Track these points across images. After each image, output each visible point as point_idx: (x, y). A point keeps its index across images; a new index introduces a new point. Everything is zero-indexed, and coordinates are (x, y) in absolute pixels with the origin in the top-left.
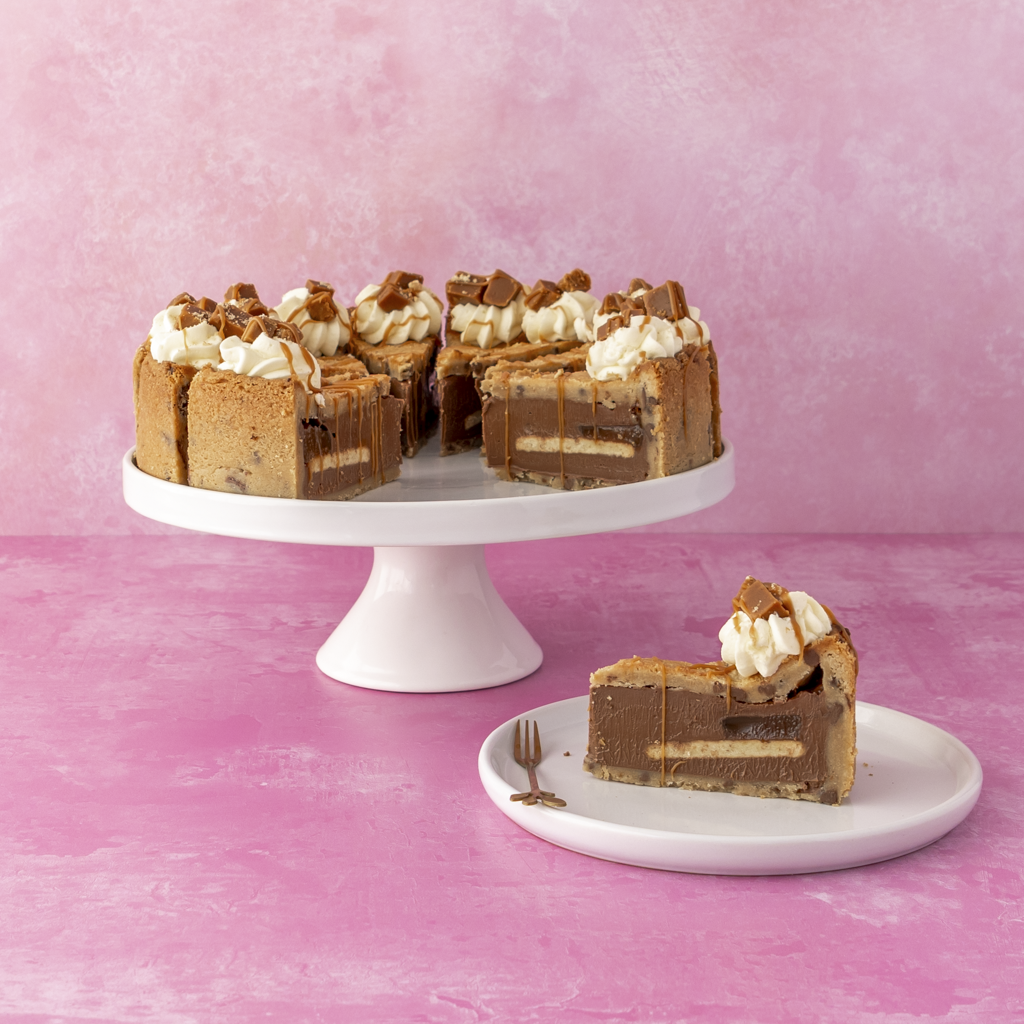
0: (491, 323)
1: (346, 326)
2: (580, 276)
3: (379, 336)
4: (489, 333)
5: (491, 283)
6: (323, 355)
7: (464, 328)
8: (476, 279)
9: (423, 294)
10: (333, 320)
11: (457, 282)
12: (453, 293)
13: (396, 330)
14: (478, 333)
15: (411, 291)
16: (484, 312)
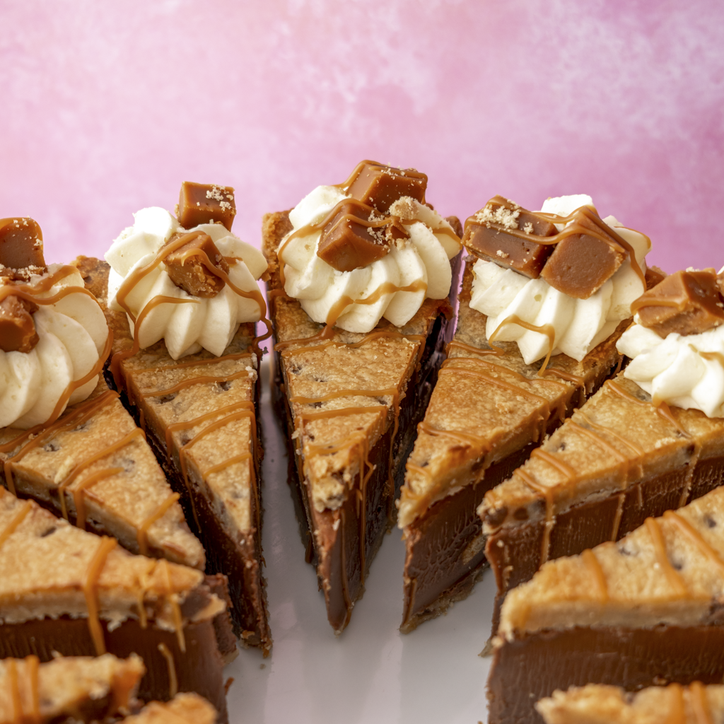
0: (551, 333)
1: (249, 296)
3: (321, 311)
4: (543, 349)
5: (562, 244)
6: (203, 349)
7: (495, 316)
8: (530, 225)
9: (418, 230)
10: (214, 297)
11: (488, 225)
12: (477, 249)
13: (354, 308)
14: (521, 336)
15: (392, 225)
16: (538, 298)
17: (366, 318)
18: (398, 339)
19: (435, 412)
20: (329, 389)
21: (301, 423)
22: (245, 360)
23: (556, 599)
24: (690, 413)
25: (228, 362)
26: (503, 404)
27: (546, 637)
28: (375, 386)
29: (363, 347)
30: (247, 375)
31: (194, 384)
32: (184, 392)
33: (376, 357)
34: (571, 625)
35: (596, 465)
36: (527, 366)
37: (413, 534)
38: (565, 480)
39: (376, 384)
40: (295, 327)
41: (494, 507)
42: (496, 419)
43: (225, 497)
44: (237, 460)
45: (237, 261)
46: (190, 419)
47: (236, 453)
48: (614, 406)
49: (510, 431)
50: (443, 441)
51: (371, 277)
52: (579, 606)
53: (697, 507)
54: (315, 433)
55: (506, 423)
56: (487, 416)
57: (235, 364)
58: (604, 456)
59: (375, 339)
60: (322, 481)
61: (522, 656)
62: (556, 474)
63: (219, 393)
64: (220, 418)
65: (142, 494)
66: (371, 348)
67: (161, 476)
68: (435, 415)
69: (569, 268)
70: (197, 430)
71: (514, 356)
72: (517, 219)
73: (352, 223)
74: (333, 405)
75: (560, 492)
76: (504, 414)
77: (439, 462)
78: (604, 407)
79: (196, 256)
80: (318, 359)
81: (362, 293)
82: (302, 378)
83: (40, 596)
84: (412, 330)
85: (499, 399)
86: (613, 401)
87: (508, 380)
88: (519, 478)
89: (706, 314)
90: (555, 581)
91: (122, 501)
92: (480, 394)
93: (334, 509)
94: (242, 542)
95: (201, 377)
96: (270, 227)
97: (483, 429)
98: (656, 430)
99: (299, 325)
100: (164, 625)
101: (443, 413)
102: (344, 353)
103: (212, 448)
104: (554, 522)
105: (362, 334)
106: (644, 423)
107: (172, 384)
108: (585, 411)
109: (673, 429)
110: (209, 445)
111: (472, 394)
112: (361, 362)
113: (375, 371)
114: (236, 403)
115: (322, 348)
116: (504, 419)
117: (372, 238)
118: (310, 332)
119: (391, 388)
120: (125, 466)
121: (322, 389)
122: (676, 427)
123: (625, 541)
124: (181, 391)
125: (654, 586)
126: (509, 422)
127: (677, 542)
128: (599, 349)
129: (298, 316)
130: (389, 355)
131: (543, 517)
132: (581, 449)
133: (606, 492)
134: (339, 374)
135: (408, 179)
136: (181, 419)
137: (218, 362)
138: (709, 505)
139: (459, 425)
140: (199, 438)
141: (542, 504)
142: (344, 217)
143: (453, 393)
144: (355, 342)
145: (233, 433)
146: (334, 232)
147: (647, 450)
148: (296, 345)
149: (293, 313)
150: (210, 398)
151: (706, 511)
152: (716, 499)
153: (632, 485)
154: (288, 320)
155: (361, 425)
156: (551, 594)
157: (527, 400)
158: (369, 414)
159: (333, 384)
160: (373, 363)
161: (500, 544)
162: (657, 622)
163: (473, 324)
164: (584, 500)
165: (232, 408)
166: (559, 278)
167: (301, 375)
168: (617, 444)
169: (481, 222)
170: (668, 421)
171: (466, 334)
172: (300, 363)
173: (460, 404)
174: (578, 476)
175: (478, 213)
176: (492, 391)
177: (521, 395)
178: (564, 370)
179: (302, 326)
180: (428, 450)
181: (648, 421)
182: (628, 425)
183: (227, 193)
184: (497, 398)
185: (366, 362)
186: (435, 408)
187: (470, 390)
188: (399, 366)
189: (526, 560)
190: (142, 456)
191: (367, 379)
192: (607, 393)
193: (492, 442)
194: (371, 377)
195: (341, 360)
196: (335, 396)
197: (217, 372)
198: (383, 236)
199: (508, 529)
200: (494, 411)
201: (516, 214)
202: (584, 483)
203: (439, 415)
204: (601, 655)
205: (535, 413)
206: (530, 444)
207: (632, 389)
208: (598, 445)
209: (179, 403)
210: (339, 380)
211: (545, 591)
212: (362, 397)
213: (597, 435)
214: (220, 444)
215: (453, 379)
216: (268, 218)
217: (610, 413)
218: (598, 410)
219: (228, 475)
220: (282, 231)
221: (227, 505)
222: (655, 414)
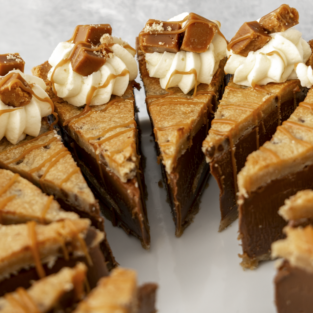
0: (194, 72)
1: (45, 100)
2: (288, 13)
3: (81, 100)
4: (193, 81)
5: (188, 30)
6: (27, 135)
7: (164, 76)
8: (170, 27)
9: (116, 48)
10: (29, 103)
11: (151, 33)
12: (149, 45)
13: (98, 92)
14: (180, 81)
15: (104, 48)
16: (183, 59)
17: (105, 95)
18: (123, 101)
19: (158, 122)
20: (102, 130)
21: (98, 146)
22: (51, 134)
23: (260, 169)
24: (268, 85)
25: (44, 137)
26: (187, 109)
27: (260, 191)
28: (123, 122)
29: (108, 109)
30: (57, 139)
31: (31, 151)
32: (27, 156)
33: (117, 111)
34: (269, 181)
35: (243, 116)
36: (186, 95)
37: (175, 176)
38: (234, 126)
39: (123, 121)
40: (70, 112)
41: (210, 146)
42: (187, 116)
43: (76, 191)
44: (74, 173)
45: (34, 85)
46: (37, 166)
47: (71, 170)
48: (235, 94)
49: (196, 119)
50: (170, 130)
51: (101, 75)
52: (271, 169)
53: (293, 117)
54: (107, 148)
55: (192, 116)
56: (183, 116)
57: (47, 137)
58: (244, 112)
59: (113, 104)
60: (123, 164)
61: (252, 206)
62: (228, 125)
63: (46, 151)
64: (53, 159)
65: (34, 202)
66: (113, 108)
67: (39, 191)
68: (160, 123)
69: (194, 40)
70: (44, 169)
71: (178, 93)
72: (163, 26)
73: (85, 50)
74: (107, 135)
75: (233, 132)
76: (189, 113)
77: (175, 137)
78: (231, 96)
79: (16, 83)
80: (89, 121)
81: (99, 84)
82: (86, 131)
83: (6, 262)
84: (127, 96)
85: (183, 109)
86: (233, 93)
87: (183, 101)
88: (213, 133)
89: (263, 37)
90: (256, 162)
91: (25, 208)
92: (174, 109)
93: (132, 178)
94: (94, 209)
95: (33, 146)
96: (38, 72)
97: (185, 121)
98: (259, 96)
99: (71, 111)
100: (79, 253)
101: (163, 121)
102: (101, 114)
103: (57, 172)
104: (235, 148)
105: (104, 104)
106: (252, 95)
107: (19, 155)
108: (224, 100)
109: (265, 93)
110: (54, 172)
111: (171, 110)
112: (111, 115)
113: (119, 116)
114: (58, 151)
115: (89, 116)
116: (191, 115)
117: (97, 55)
118: (78, 112)
119: (131, 121)
120: (17, 193)
121: (98, 131)
122: (266, 92)
123: (273, 140)
124: (26, 156)
125: (297, 149)
126: (193, 116)
127: (295, 131)
128: (215, 77)
129: (69, 107)
130: (123, 108)
131: (229, 147)
132: (232, 113)
133: (250, 128)
134: (103, 123)
135: (103, 27)
136: (33, 167)
137: (37, 139)
138: (298, 114)
139: (173, 123)
140: (47, 171)
141: (228, 140)
142: (81, 49)
143: (162, 112)
144: (102, 109)
145: (65, 163)
146: (78, 57)
147: (261, 103)
148: (74, 119)
149: (65, 106)
150: (43, 154)
151: (298, 117)
152: (299, 111)
153: (259, 122)
154: (65, 110)
155: (128, 136)
156: (257, 167)
157: (195, 106)
158: (128, 132)
159: (103, 128)
160: (117, 114)
161: (216, 165)
162: (303, 166)
163: (153, 86)
164: (243, 135)
165: (58, 153)
166: (191, 46)
167: (84, 130)
168: (246, 106)
169: (147, 32)
170: (261, 91)
171: (151, 92)
172: (81, 126)
173: (168, 115)
174: (238, 122)
175: (144, 29)
176: (178, 107)
177: (192, 104)
178: (203, 91)
179: (73, 111)
180: (166, 136)
181: (253, 94)
182: (246, 98)
183: (16, 55)
184: (182, 109)
185: (113, 115)
186: (157, 120)
187: (169, 109)
188: (130, 112)
189: (228, 171)
190: (24, 186)
191: (117, 121)
192: (229, 91)
193: (191, 125)
194: (120, 119)
195: (101, 117)
196: (107, 131)
197: (40, 142)
198: (101, 54)
199: (217, 157)
200: (185, 113)
201: (162, 24)
202: (241, 125)
203: (161, 122)
204: (285, 192)
205: (202, 109)
206: (203, 126)
207: (238, 87)
208: (239, 109)
209: (27, 162)
210: (104, 125)
211: (254, 167)
212: (120, 128)
213: (236, 106)
214: (61, 170)
215: (158, 108)
216: (35, 69)
217: (235, 97)
218: (229, 98)
219: (72, 182)
220: (44, 73)
221: (78, 194)
222: (255, 90)
